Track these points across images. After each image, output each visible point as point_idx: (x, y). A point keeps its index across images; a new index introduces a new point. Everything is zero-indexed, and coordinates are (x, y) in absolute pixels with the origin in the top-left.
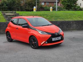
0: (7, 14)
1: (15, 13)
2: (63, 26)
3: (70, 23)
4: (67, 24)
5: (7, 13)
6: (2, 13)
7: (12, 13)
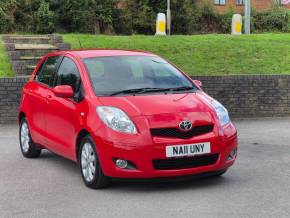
0: (25, 46)
1: (59, 40)
2: (244, 95)
3: (277, 85)
4: (263, 88)
5: (25, 41)
6: (7, 40)
7: (45, 42)
